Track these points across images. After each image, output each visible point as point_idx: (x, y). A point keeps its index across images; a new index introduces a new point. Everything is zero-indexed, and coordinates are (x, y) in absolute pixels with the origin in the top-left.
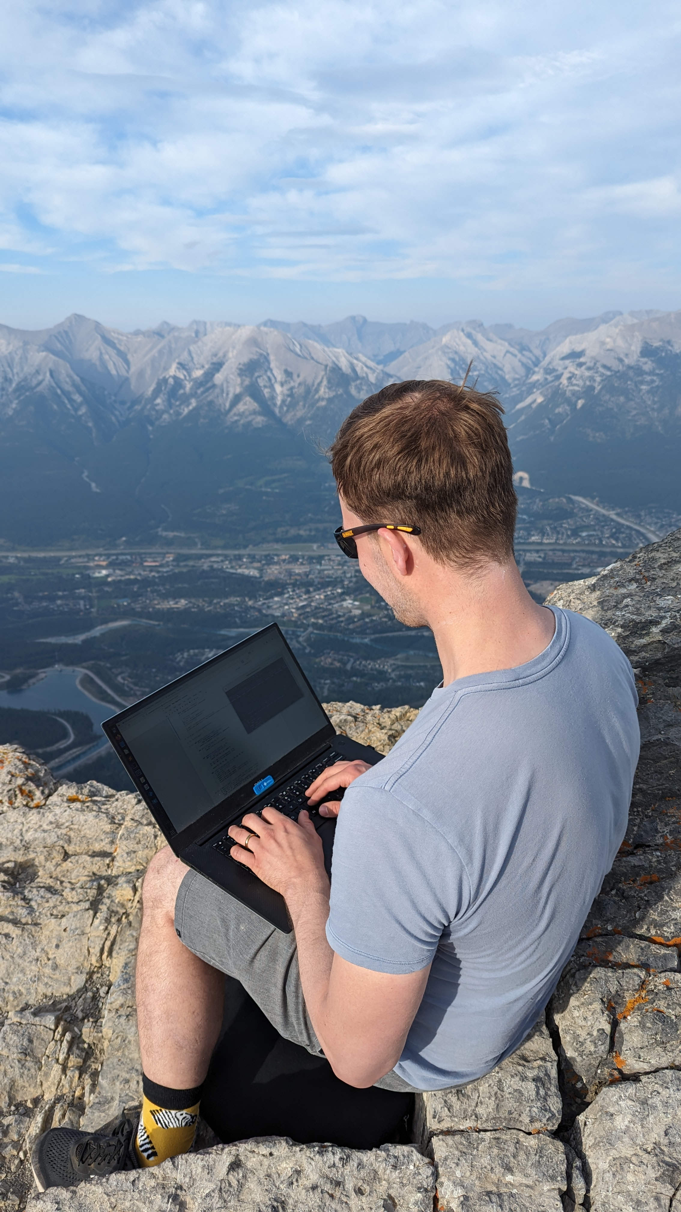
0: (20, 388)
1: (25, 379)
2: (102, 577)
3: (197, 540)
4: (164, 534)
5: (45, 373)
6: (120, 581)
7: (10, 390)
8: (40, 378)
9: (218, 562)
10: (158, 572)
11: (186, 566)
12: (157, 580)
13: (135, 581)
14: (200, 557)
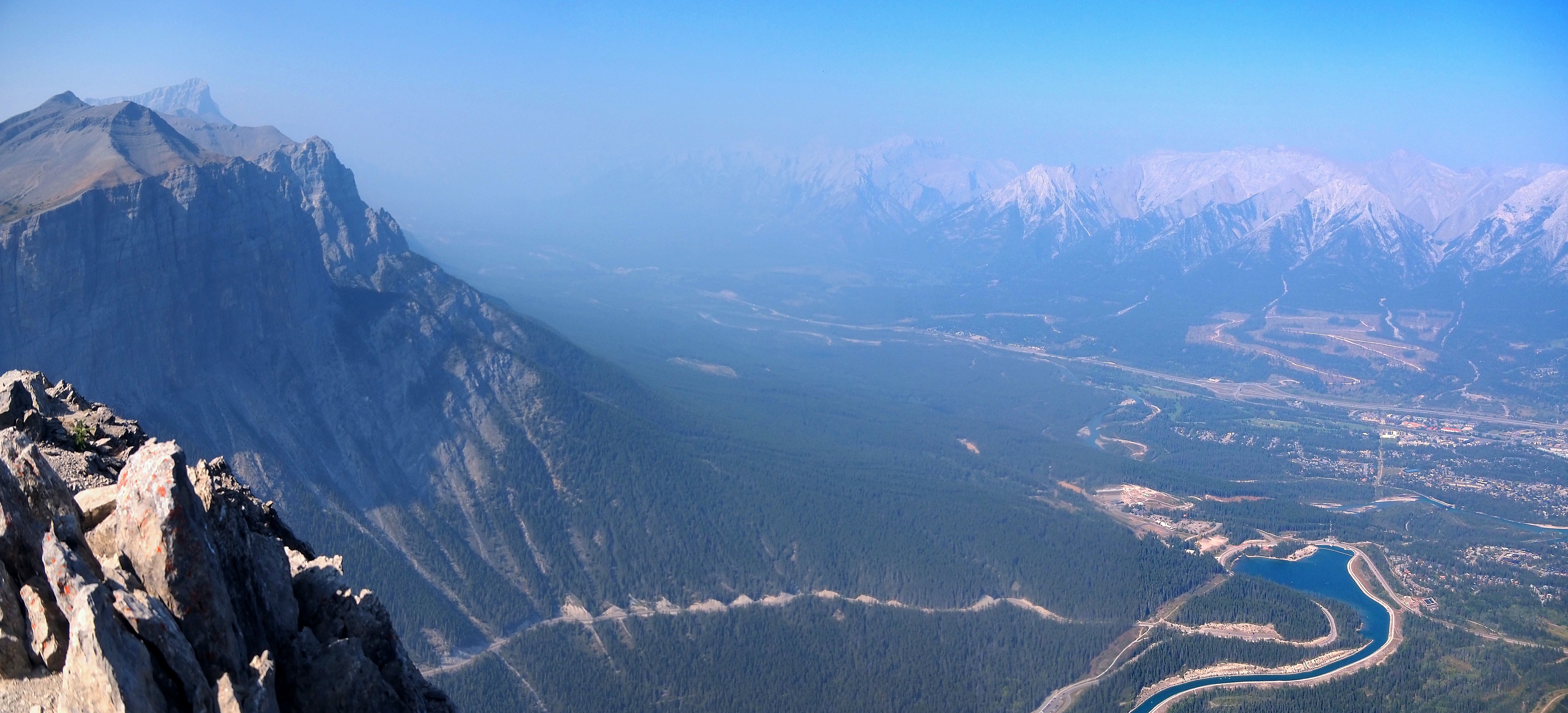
0: (1336, 220)
1: (1343, 211)
2: (1392, 439)
3: (1505, 407)
4: (1468, 395)
5: (1364, 207)
6: (1412, 447)
7: (1326, 221)
8: (1358, 211)
9: (1528, 437)
10: (1456, 442)
11: (1490, 437)
12: (1454, 451)
13: (1429, 449)
14: (1507, 428)
